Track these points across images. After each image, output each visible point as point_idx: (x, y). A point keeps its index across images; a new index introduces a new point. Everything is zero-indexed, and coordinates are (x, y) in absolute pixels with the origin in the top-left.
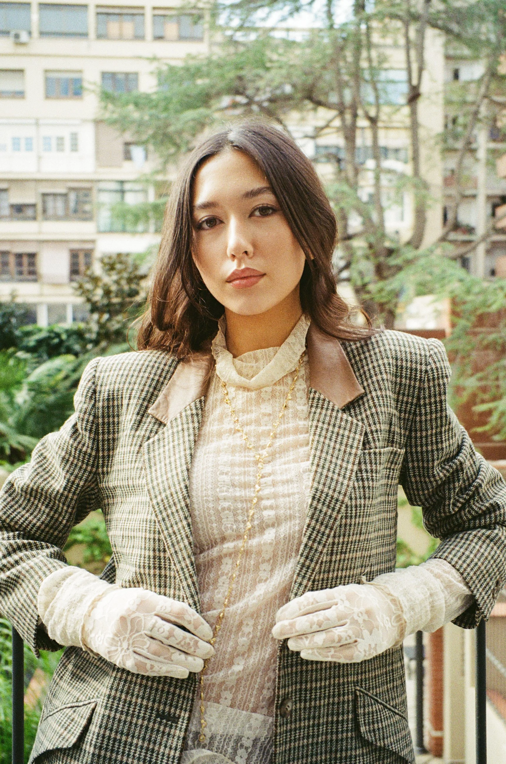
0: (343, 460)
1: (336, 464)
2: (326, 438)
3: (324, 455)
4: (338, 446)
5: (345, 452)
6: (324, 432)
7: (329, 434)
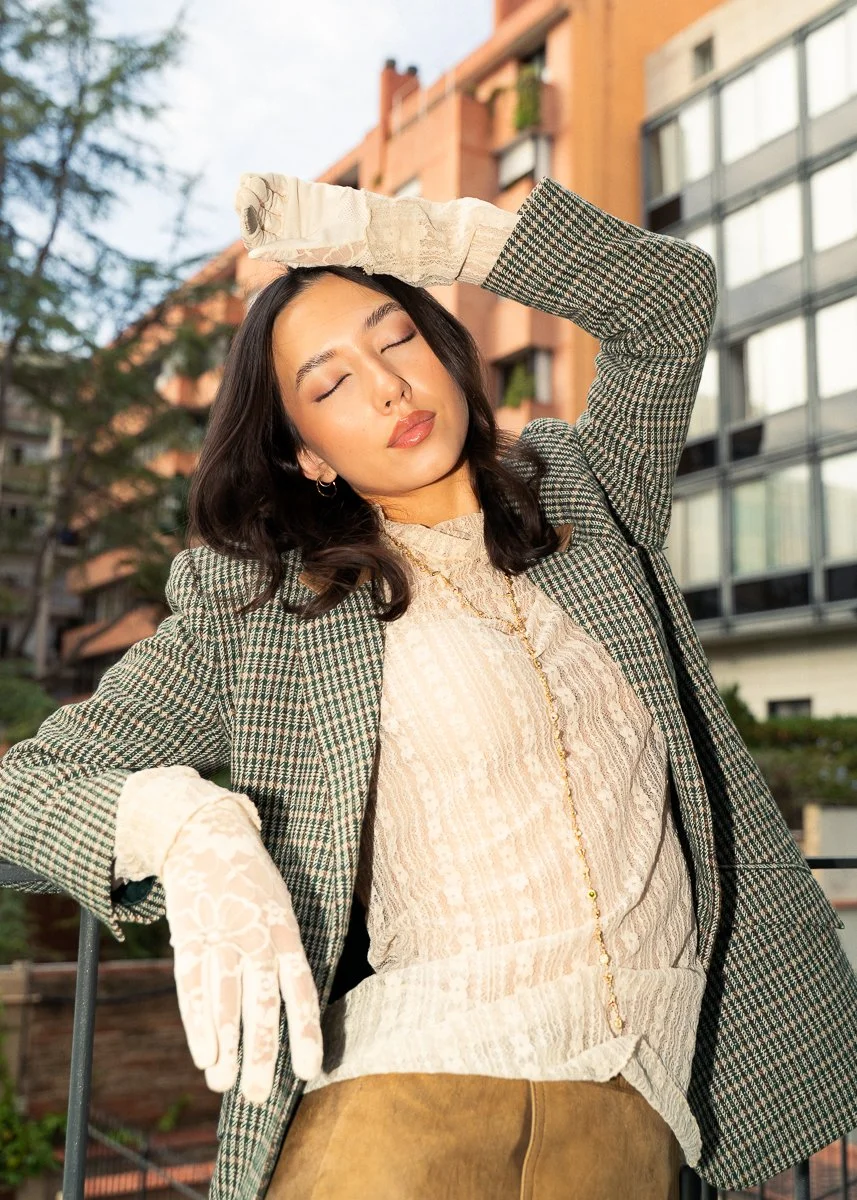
0: (610, 589)
1: (607, 601)
2: (569, 584)
3: (585, 603)
4: (590, 579)
5: (604, 578)
6: (563, 580)
7: (570, 578)
